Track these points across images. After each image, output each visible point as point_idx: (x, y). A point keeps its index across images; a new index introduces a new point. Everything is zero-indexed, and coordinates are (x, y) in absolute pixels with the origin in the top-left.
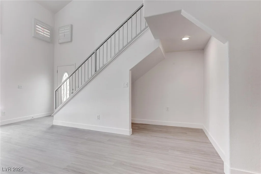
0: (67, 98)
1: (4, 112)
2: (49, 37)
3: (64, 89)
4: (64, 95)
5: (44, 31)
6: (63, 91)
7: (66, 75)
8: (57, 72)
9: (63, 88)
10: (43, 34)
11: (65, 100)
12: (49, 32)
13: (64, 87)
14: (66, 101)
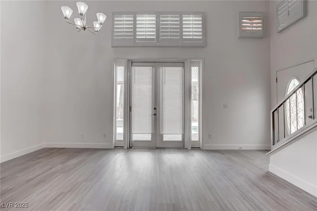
0: (299, 128)
1: (211, 135)
2: (261, 28)
3: (291, 109)
4: (292, 120)
5: (253, 23)
6: (289, 112)
7: (294, 83)
8: (277, 80)
9: (289, 108)
10: (251, 28)
11: (293, 130)
12: (261, 21)
13: (292, 105)
14: (295, 133)
